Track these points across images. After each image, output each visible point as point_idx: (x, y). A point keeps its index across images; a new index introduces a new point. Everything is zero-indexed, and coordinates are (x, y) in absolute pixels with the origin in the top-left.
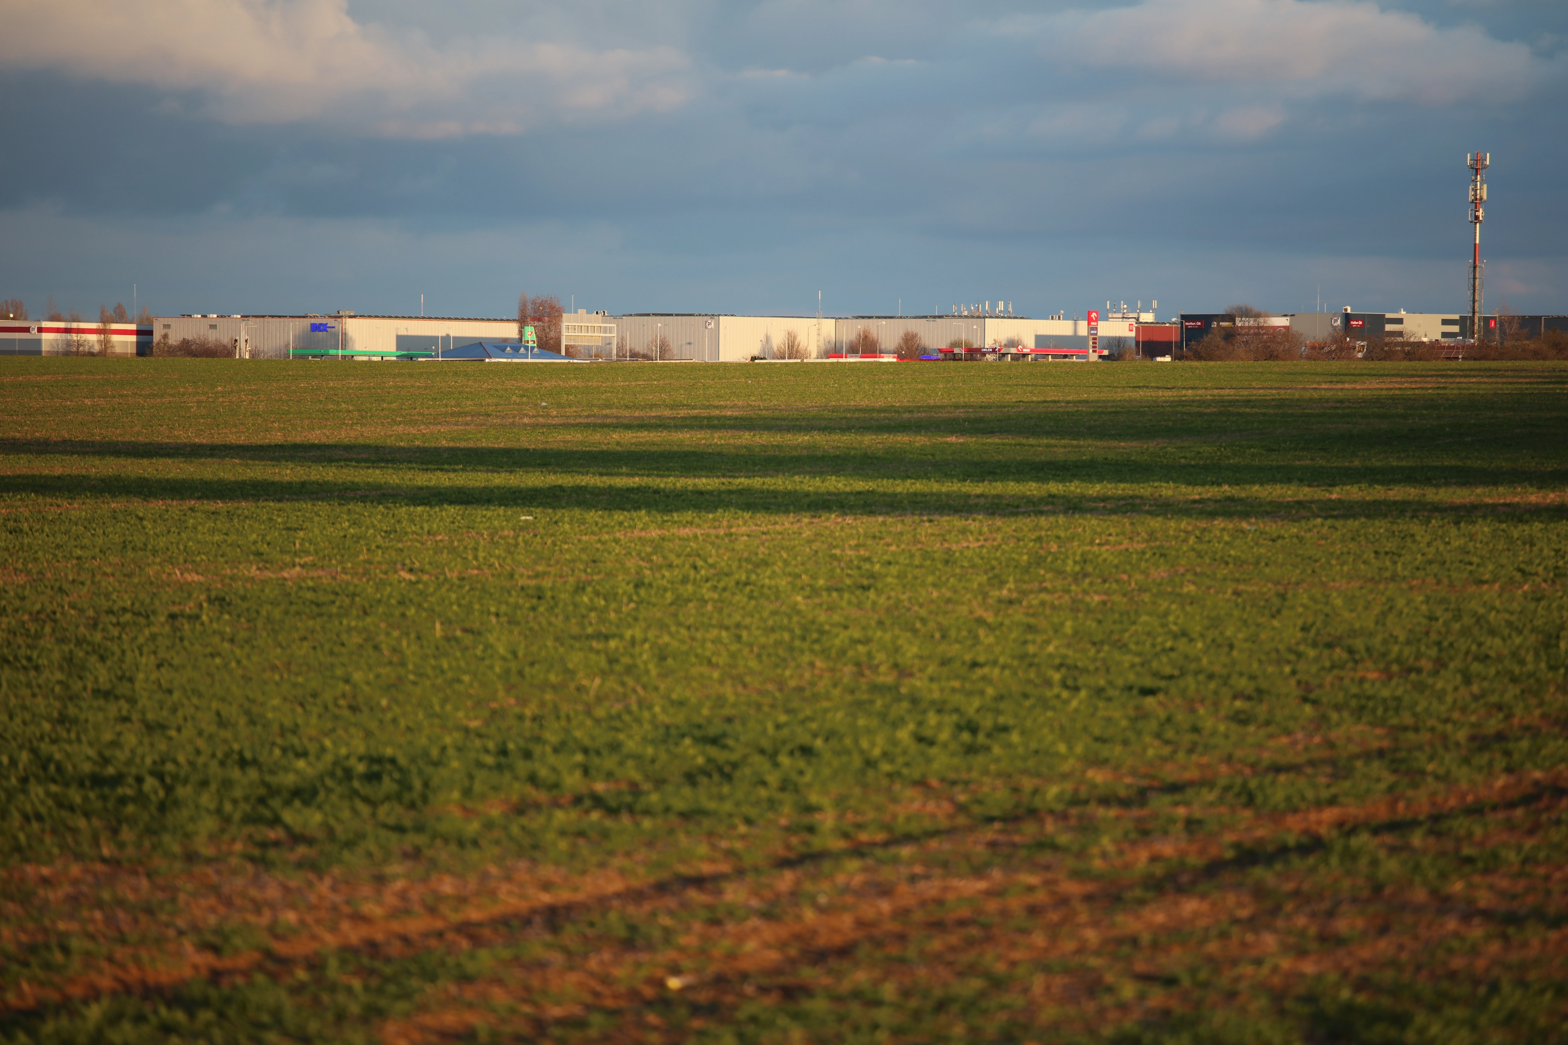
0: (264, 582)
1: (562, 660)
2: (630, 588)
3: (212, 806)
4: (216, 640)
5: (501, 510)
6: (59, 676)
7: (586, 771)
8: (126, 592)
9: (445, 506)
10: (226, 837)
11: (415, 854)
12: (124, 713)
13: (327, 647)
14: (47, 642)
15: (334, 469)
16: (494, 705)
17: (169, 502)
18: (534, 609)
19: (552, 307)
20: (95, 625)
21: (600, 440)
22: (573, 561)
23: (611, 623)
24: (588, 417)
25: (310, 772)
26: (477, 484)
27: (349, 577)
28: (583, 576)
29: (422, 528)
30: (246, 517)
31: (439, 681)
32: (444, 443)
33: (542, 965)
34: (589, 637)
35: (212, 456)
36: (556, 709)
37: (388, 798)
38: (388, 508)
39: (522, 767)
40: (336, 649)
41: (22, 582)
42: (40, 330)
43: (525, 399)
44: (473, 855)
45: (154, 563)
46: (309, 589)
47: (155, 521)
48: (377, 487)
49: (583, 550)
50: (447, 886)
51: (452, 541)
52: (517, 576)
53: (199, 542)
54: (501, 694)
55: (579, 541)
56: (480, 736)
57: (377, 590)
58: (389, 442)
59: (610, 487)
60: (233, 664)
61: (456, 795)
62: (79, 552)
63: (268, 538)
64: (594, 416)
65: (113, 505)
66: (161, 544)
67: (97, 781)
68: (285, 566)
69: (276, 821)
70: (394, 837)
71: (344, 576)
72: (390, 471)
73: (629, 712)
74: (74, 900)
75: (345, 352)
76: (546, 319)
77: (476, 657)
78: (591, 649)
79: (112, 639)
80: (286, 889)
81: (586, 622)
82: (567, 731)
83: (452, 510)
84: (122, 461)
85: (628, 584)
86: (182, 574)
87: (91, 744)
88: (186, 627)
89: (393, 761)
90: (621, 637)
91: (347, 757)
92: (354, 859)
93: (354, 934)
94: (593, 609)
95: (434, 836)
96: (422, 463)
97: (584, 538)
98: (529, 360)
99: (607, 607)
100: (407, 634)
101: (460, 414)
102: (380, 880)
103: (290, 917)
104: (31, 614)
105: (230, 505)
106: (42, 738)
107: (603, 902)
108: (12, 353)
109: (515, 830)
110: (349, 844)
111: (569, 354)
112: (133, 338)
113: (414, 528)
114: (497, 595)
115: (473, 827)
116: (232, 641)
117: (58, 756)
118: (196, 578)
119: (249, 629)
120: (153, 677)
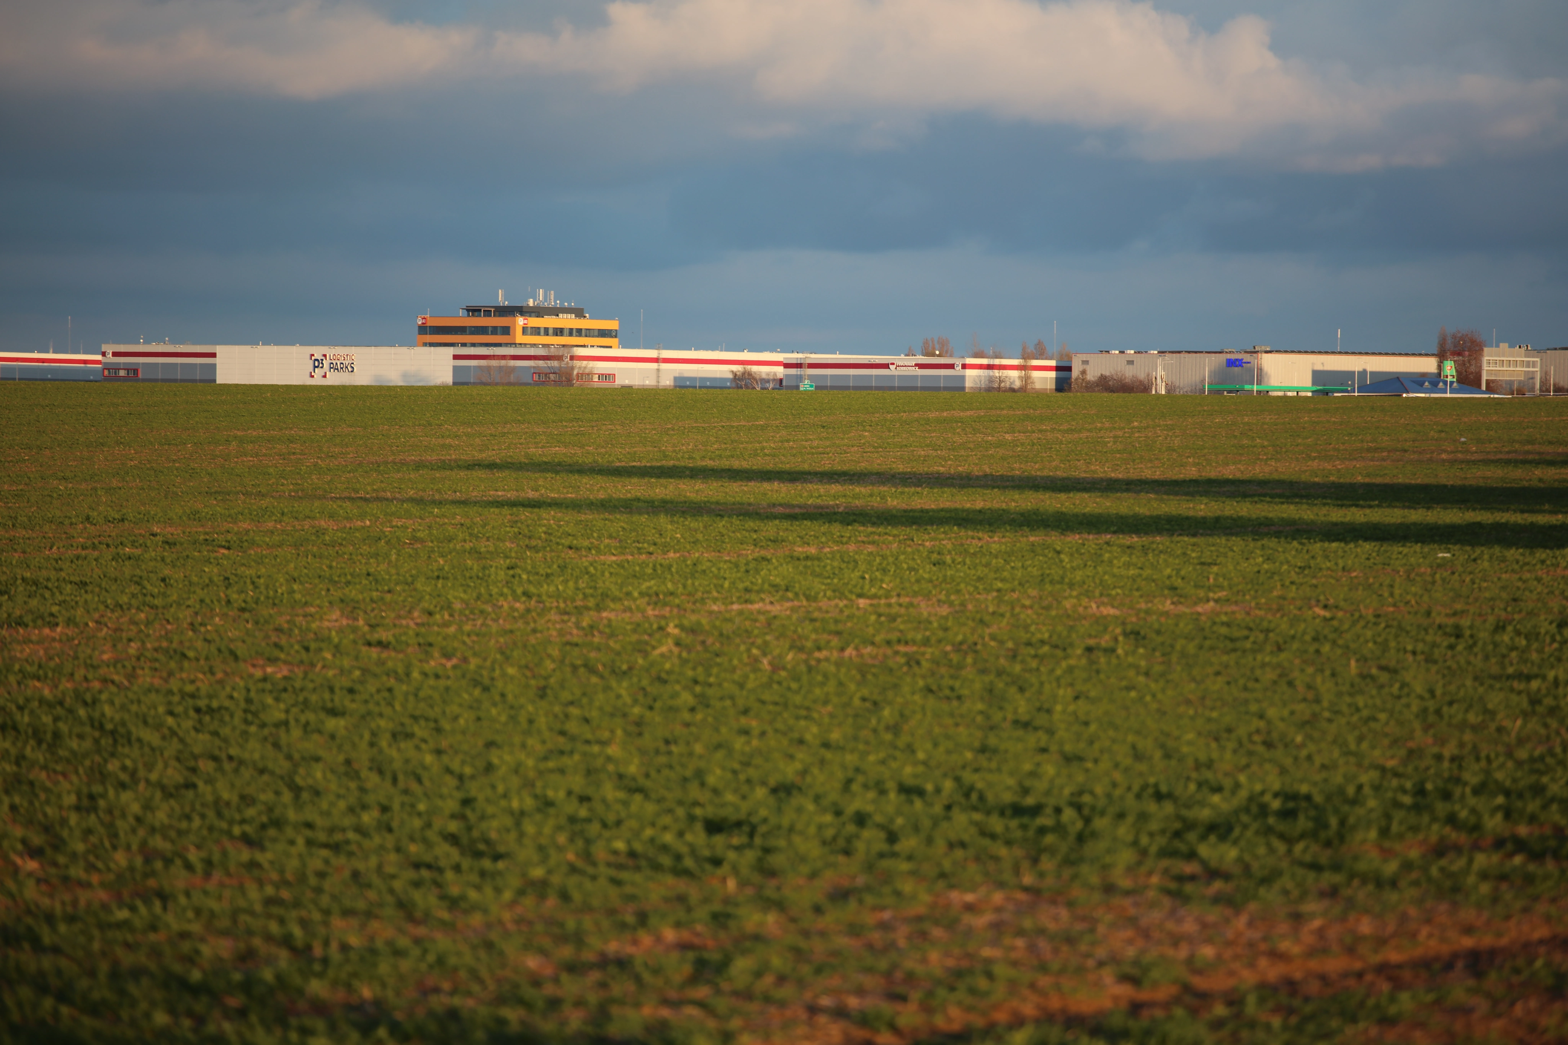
0: (1179, 617)
1: (1481, 699)
2: (1553, 628)
3: (1130, 838)
4: (1131, 673)
5: (1418, 547)
6: (980, 706)
7: (1508, 814)
8: (1044, 624)
9: (1360, 542)
10: (1143, 869)
11: (1332, 893)
12: (1043, 744)
13: (1241, 682)
14: (969, 672)
15: (1248, 505)
16: (1411, 744)
17: (1085, 536)
18: (1451, 647)
19: (1473, 342)
20: (1014, 657)
21: (1518, 476)
22: (1492, 599)
23: (1533, 663)
24: (1509, 452)
25: (1225, 807)
26: (1393, 520)
27: (1261, 613)
28: (1503, 615)
29: (1336, 564)
30: (1161, 552)
31: (1355, 719)
32: (1360, 479)
33: (1466, 1011)
34: (1509, 677)
35: (1127, 490)
36: (1475, 749)
37: (1302, 836)
38: (1301, 544)
39: (1442, 808)
40: (1251, 685)
41: (944, 614)
42: (964, 366)
43: (1443, 435)
44: (1393, 897)
45: (1071, 596)
46: (1223, 624)
47: (1072, 555)
48: (1291, 523)
49: (1504, 588)
50: (1366, 927)
51: (1368, 578)
52: (1433, 614)
53: (1114, 576)
54: (1418, 733)
55: (1499, 579)
56: (1396, 775)
57: (1292, 626)
58: (1304, 478)
59: (1532, 523)
60: (1148, 698)
61: (1373, 834)
62: (1000, 585)
63: (1183, 573)
64: (1516, 452)
65: (1032, 539)
66: (1078, 578)
67: (1018, 810)
68: (1199, 601)
69: (1192, 855)
70: (1311, 875)
71: (1258, 612)
72: (1305, 507)
73: (1553, 755)
74: (997, 927)
75: (1261, 388)
76: (1467, 353)
77: (1392, 695)
78: (1512, 690)
79: (1030, 671)
80: (1204, 926)
81: (1507, 661)
82: (1488, 773)
83: (1367, 546)
84: (1040, 495)
85: (1551, 623)
86: (1098, 607)
87: (1011, 774)
88: (1103, 660)
89: (1308, 798)
90: (1544, 678)
91: (1263, 793)
92: (1271, 895)
93: (1273, 972)
94: (1513, 648)
95: (1352, 876)
96: (1337, 499)
97: (1504, 576)
98: (1448, 395)
99: (1528, 646)
100: (1322, 671)
101: (1376, 450)
102: (1297, 918)
103: (1208, 952)
104: (953, 645)
105: (1145, 540)
106: (964, 767)
107: (1528, 948)
108: (937, 389)
109: (1434, 871)
110: (1267, 880)
111: (1490, 389)
112: (1053, 374)
113: (1328, 564)
114: (1413, 633)
115: (1391, 868)
116: (1147, 674)
117: (980, 785)
118: (1112, 611)
119: (1163, 663)
120: (1072, 708)
